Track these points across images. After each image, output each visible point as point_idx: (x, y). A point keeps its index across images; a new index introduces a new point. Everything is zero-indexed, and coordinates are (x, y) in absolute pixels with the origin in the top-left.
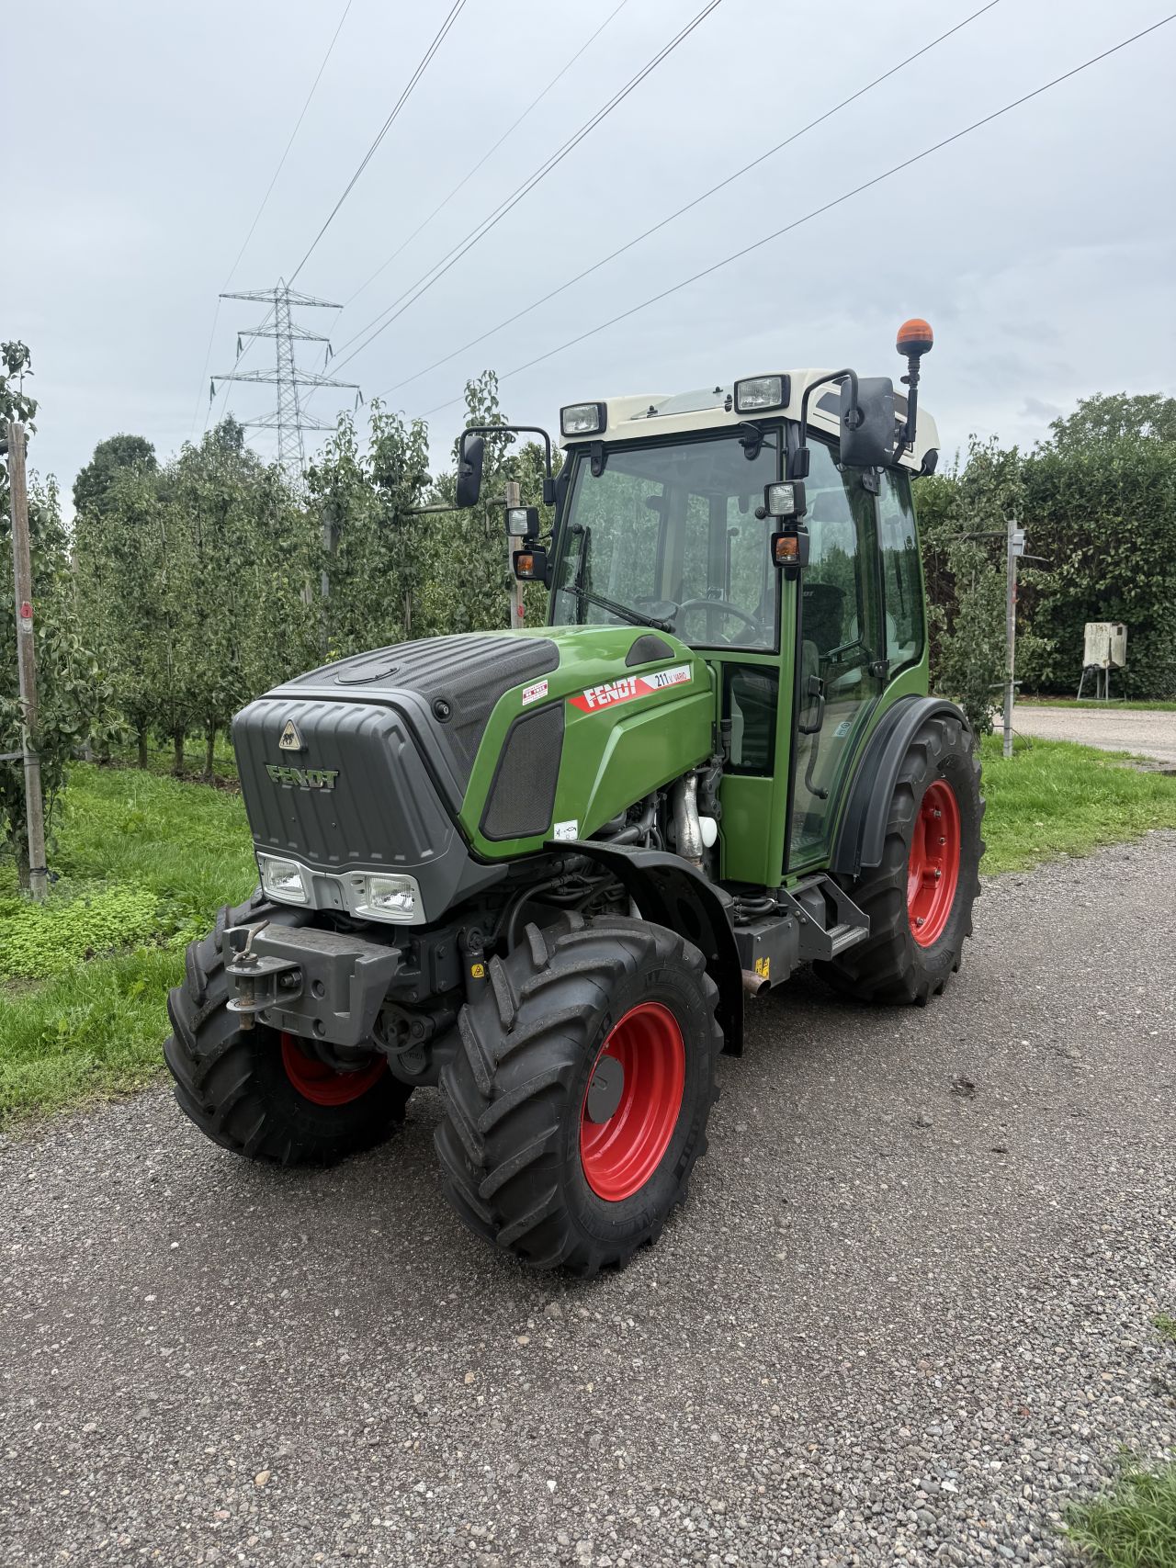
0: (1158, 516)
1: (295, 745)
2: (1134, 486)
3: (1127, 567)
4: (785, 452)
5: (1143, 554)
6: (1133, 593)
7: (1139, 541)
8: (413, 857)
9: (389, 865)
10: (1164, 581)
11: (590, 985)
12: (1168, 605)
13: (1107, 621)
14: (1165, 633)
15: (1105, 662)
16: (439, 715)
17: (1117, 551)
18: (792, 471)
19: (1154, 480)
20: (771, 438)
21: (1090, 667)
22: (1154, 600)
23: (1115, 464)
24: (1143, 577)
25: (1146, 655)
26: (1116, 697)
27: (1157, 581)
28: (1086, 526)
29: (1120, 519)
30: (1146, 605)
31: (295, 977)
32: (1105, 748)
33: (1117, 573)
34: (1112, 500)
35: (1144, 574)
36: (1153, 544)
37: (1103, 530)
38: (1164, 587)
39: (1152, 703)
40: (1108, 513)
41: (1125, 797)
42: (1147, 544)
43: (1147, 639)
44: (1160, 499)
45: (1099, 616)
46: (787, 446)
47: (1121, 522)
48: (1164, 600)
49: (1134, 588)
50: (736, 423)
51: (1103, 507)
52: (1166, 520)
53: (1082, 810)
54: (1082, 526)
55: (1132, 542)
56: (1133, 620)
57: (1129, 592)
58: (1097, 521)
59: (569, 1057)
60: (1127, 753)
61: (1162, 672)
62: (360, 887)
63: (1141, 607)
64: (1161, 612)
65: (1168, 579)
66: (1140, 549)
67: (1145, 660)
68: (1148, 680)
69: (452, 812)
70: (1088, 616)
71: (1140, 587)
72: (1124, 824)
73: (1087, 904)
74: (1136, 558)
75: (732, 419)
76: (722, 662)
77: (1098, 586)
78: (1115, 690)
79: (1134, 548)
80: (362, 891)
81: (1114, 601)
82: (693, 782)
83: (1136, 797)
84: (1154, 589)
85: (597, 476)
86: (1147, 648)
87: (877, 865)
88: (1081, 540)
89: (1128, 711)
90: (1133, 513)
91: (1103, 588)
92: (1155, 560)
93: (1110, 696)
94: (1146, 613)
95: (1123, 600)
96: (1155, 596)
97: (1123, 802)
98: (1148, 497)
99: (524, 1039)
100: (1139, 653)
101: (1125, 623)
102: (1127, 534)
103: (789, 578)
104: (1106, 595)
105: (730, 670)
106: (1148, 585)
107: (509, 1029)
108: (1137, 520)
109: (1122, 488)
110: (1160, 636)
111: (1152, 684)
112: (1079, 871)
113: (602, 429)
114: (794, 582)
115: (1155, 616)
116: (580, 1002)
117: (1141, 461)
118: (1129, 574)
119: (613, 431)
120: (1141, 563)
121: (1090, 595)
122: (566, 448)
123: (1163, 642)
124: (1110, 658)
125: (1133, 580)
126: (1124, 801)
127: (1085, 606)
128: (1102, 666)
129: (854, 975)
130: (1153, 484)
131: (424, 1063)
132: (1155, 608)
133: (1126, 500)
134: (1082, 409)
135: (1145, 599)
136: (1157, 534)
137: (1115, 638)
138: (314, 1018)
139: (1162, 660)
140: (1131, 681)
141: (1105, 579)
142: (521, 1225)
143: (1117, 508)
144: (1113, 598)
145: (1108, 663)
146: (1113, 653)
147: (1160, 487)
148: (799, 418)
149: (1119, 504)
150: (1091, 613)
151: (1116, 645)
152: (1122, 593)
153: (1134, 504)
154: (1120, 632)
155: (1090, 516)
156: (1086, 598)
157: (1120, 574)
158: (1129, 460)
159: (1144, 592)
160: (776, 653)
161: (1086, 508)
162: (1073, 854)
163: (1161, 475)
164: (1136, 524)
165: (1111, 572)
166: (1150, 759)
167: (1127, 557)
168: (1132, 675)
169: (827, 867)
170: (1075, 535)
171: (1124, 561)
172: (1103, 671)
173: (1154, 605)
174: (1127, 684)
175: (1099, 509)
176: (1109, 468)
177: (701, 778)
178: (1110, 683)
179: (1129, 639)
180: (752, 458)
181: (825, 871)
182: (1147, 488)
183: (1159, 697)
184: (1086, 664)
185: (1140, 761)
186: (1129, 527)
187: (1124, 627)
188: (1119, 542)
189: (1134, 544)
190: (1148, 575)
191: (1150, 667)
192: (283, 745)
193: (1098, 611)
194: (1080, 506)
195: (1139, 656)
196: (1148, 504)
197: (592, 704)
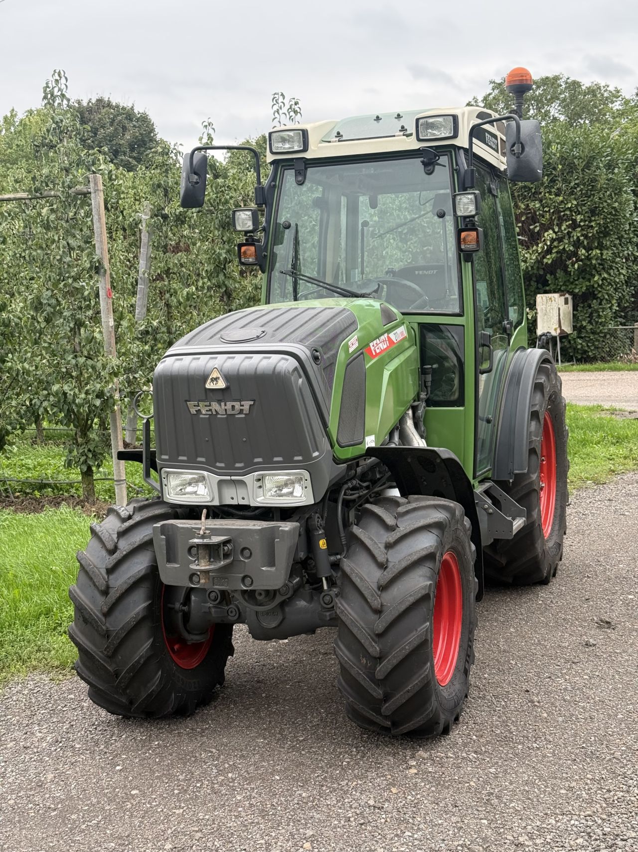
0: (594, 195)
1: (221, 384)
2: (572, 168)
3: (569, 243)
4: (456, 170)
5: (582, 230)
6: (576, 266)
7: (579, 218)
8: (307, 457)
9: (288, 464)
10: (602, 254)
11: (430, 534)
12: (606, 275)
13: (555, 292)
14: (604, 301)
15: (556, 330)
16: (316, 359)
17: (560, 228)
18: (464, 184)
19: (588, 163)
20: (444, 160)
21: (543, 335)
22: (594, 272)
23: (554, 148)
24: (584, 251)
25: (590, 322)
26: (569, 361)
27: (596, 254)
28: (531, 205)
29: (561, 198)
30: (587, 276)
31: (230, 546)
32: (582, 404)
33: (561, 248)
34: (553, 181)
35: (584, 248)
36: (590, 221)
37: (546, 209)
38: (603, 260)
39: (599, 364)
40: (550, 193)
41: (619, 438)
42: (585, 221)
43: (590, 307)
44: (594, 180)
45: (547, 288)
46: (457, 165)
47: (562, 202)
48: (603, 272)
49: (577, 261)
50: (417, 148)
51: (545, 188)
52: (600, 199)
53: (589, 450)
54: (528, 206)
55: (572, 220)
56: (577, 291)
57: (573, 265)
58: (541, 201)
59: (430, 579)
60: (600, 406)
61: (605, 336)
62: (259, 484)
63: (583, 278)
64: (600, 282)
65: (605, 252)
66: (580, 226)
67: (589, 327)
68: (593, 345)
69: (325, 425)
70: (537, 288)
71: (581, 260)
72: (625, 458)
73: (626, 513)
74: (577, 234)
75: (412, 144)
76: (419, 324)
77: (545, 261)
78: (565, 355)
79: (575, 225)
80: (260, 487)
81: (560, 273)
82: (410, 412)
83: (627, 437)
84: (594, 262)
85: (301, 184)
86: (591, 316)
87: (526, 471)
88: (527, 218)
89: (582, 373)
90: (572, 193)
91: (550, 262)
92: (593, 235)
93: (562, 361)
94: (588, 283)
95: (567, 273)
96: (595, 268)
97: (617, 442)
98: (583, 179)
99: (400, 569)
100: (584, 320)
101: (570, 293)
102: (568, 213)
103: (466, 261)
104: (551, 269)
105: (425, 328)
106: (588, 258)
107: (382, 566)
108: (575, 199)
109: (561, 170)
110: (600, 304)
111: (597, 348)
112: (608, 491)
113: (305, 149)
114: (470, 264)
115: (596, 286)
116: (427, 545)
117: (575, 145)
118: (571, 248)
119: (314, 151)
120: (582, 238)
121: (538, 268)
122: (273, 163)
123: (604, 309)
124: (560, 326)
125: (575, 254)
126: (619, 441)
127: (534, 279)
128: (554, 333)
129: (504, 561)
130: (588, 166)
131: (280, 618)
132: (596, 278)
133: (565, 181)
134: (493, 89)
135: (586, 272)
136: (593, 212)
137: (564, 308)
138: (242, 575)
139: (604, 326)
140: (579, 347)
141: (551, 253)
142: (408, 691)
143: (558, 189)
144: (559, 271)
145: (558, 331)
146: (562, 322)
147: (593, 169)
148: (467, 146)
149: (559, 185)
150: (540, 286)
151: (564, 314)
152: (567, 266)
153: (572, 184)
154: (566, 302)
155: (535, 195)
156: (535, 271)
157: (564, 248)
158: (564, 144)
159: (585, 264)
160: (460, 315)
161: (530, 189)
162: (597, 482)
163: (594, 158)
164: (575, 202)
165: (555, 247)
166: (620, 410)
167: (569, 233)
168: (580, 341)
169: (490, 476)
170: (522, 214)
171: (567, 237)
172: (554, 339)
173: (594, 276)
174: (575, 350)
175: (542, 190)
176: (548, 152)
177: (415, 409)
178: (561, 348)
179: (575, 308)
180: (430, 173)
181: (489, 479)
182: (583, 170)
183: (603, 360)
184: (539, 332)
185: (613, 411)
186: (569, 205)
187: (570, 297)
188: (561, 220)
189: (574, 221)
190: (588, 249)
191: (594, 333)
192: (209, 385)
193: (545, 283)
194: (525, 187)
195: (584, 323)
196: (584, 184)
197: (374, 354)
